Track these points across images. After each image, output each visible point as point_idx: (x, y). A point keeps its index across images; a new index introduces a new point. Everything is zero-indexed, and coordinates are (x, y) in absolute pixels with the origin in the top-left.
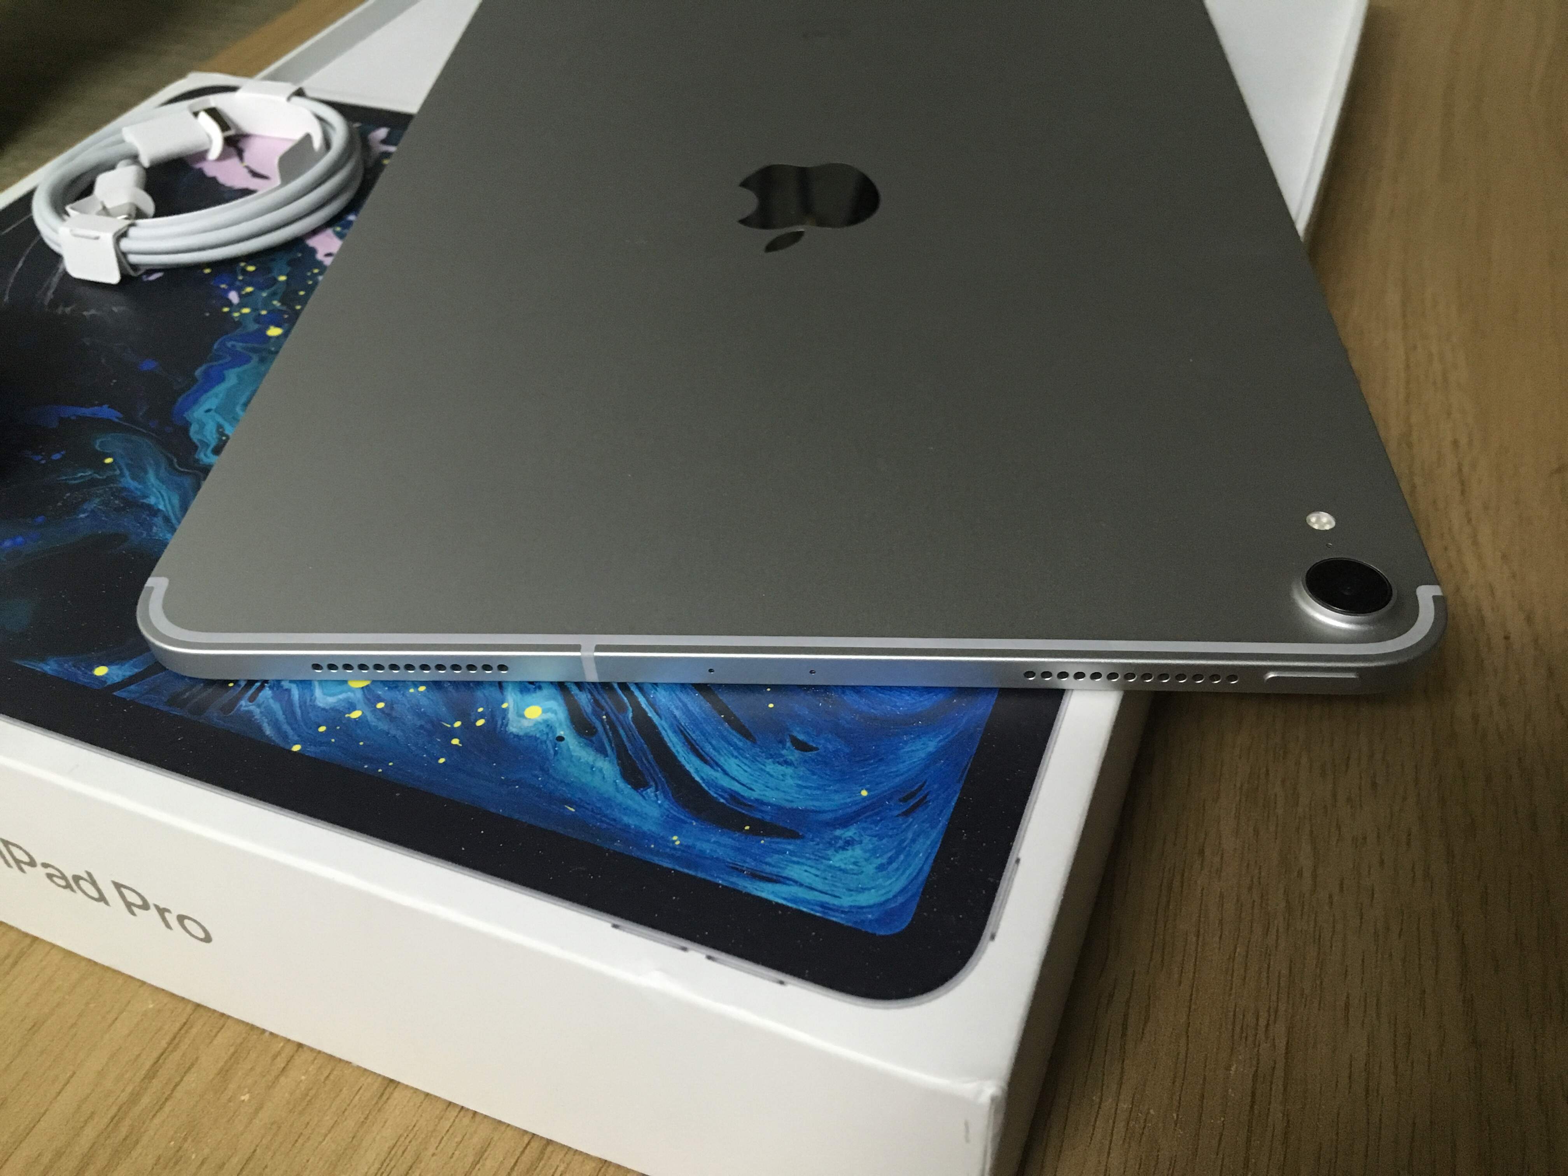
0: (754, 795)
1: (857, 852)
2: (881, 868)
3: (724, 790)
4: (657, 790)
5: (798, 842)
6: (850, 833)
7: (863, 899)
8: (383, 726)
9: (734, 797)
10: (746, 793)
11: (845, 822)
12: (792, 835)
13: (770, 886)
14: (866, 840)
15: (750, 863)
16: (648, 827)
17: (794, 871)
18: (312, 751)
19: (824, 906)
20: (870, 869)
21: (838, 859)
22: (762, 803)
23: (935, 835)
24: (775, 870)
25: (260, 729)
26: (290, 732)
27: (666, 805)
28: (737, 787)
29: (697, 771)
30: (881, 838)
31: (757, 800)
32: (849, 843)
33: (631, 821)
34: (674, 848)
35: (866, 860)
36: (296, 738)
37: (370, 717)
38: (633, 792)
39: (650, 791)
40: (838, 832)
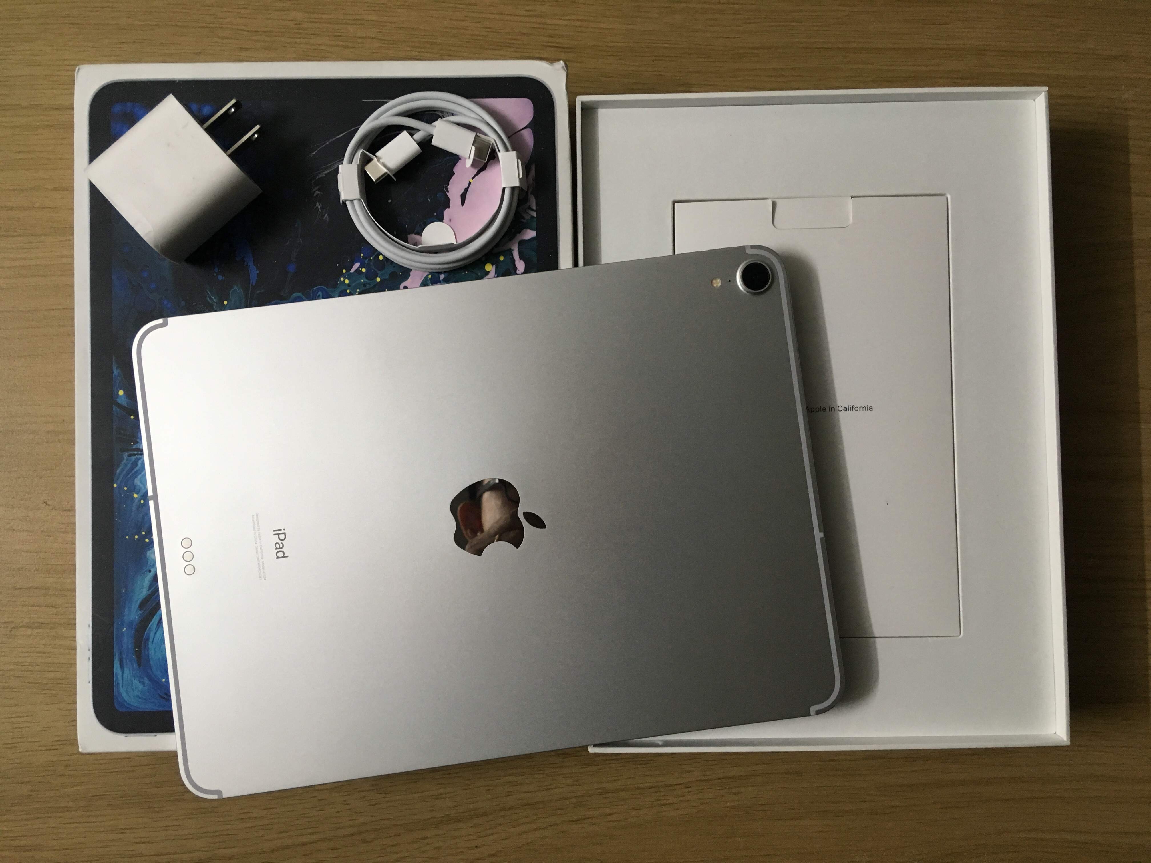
0: (150, 646)
1: (141, 687)
2: (138, 696)
3: (149, 634)
4: (141, 614)
5: (138, 667)
6: (146, 681)
7: (124, 695)
8: (134, 508)
9: (147, 639)
10: (150, 643)
11: (150, 679)
12: (139, 665)
13: (119, 666)
14: (146, 688)
15: (124, 656)
16: (126, 618)
17: (127, 671)
18: (116, 491)
19: (118, 684)
20: (136, 693)
21: (136, 682)
22: (148, 650)
23: (156, 708)
24: (125, 664)
25: (118, 466)
26: (120, 479)
27: (137, 620)
28: (151, 640)
29: (153, 624)
30: (148, 692)
31: (148, 648)
32: (144, 684)
33: (126, 612)
34: (122, 630)
35: (139, 691)
36: (119, 483)
37: (136, 501)
38: (138, 607)
39: (140, 612)
40: (146, 678)
